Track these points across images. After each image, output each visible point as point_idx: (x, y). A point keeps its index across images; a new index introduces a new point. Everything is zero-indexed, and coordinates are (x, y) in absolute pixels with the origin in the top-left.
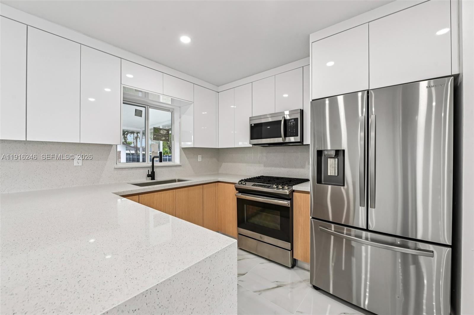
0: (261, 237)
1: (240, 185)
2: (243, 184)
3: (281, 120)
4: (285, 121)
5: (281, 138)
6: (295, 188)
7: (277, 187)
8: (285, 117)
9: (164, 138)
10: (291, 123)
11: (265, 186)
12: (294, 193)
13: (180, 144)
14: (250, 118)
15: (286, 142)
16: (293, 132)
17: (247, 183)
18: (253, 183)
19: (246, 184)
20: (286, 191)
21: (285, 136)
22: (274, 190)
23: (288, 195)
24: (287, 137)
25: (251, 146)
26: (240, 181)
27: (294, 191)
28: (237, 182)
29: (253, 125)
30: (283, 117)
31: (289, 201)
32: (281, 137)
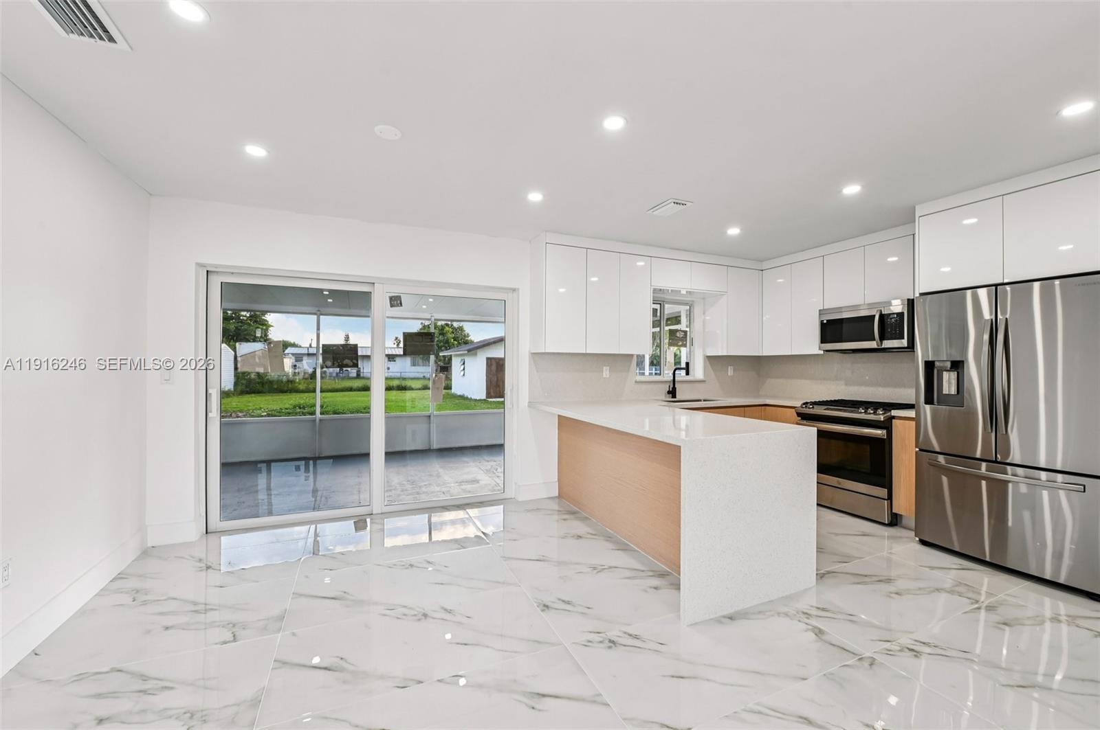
0: (839, 483)
1: (804, 409)
2: (809, 408)
3: (874, 316)
4: (882, 316)
5: (875, 342)
6: (894, 413)
7: (865, 412)
8: (881, 311)
9: (680, 343)
10: (891, 319)
11: (845, 411)
12: (893, 420)
13: (704, 351)
14: (820, 311)
15: (883, 347)
16: (896, 333)
17: (815, 406)
18: (826, 407)
19: (813, 407)
20: (881, 416)
21: (882, 338)
22: (860, 415)
23: (883, 421)
24: (884, 340)
25: (822, 352)
26: (804, 404)
27: (894, 417)
28: (800, 405)
29: (825, 322)
30: (877, 311)
31: (885, 431)
32: (874, 340)
